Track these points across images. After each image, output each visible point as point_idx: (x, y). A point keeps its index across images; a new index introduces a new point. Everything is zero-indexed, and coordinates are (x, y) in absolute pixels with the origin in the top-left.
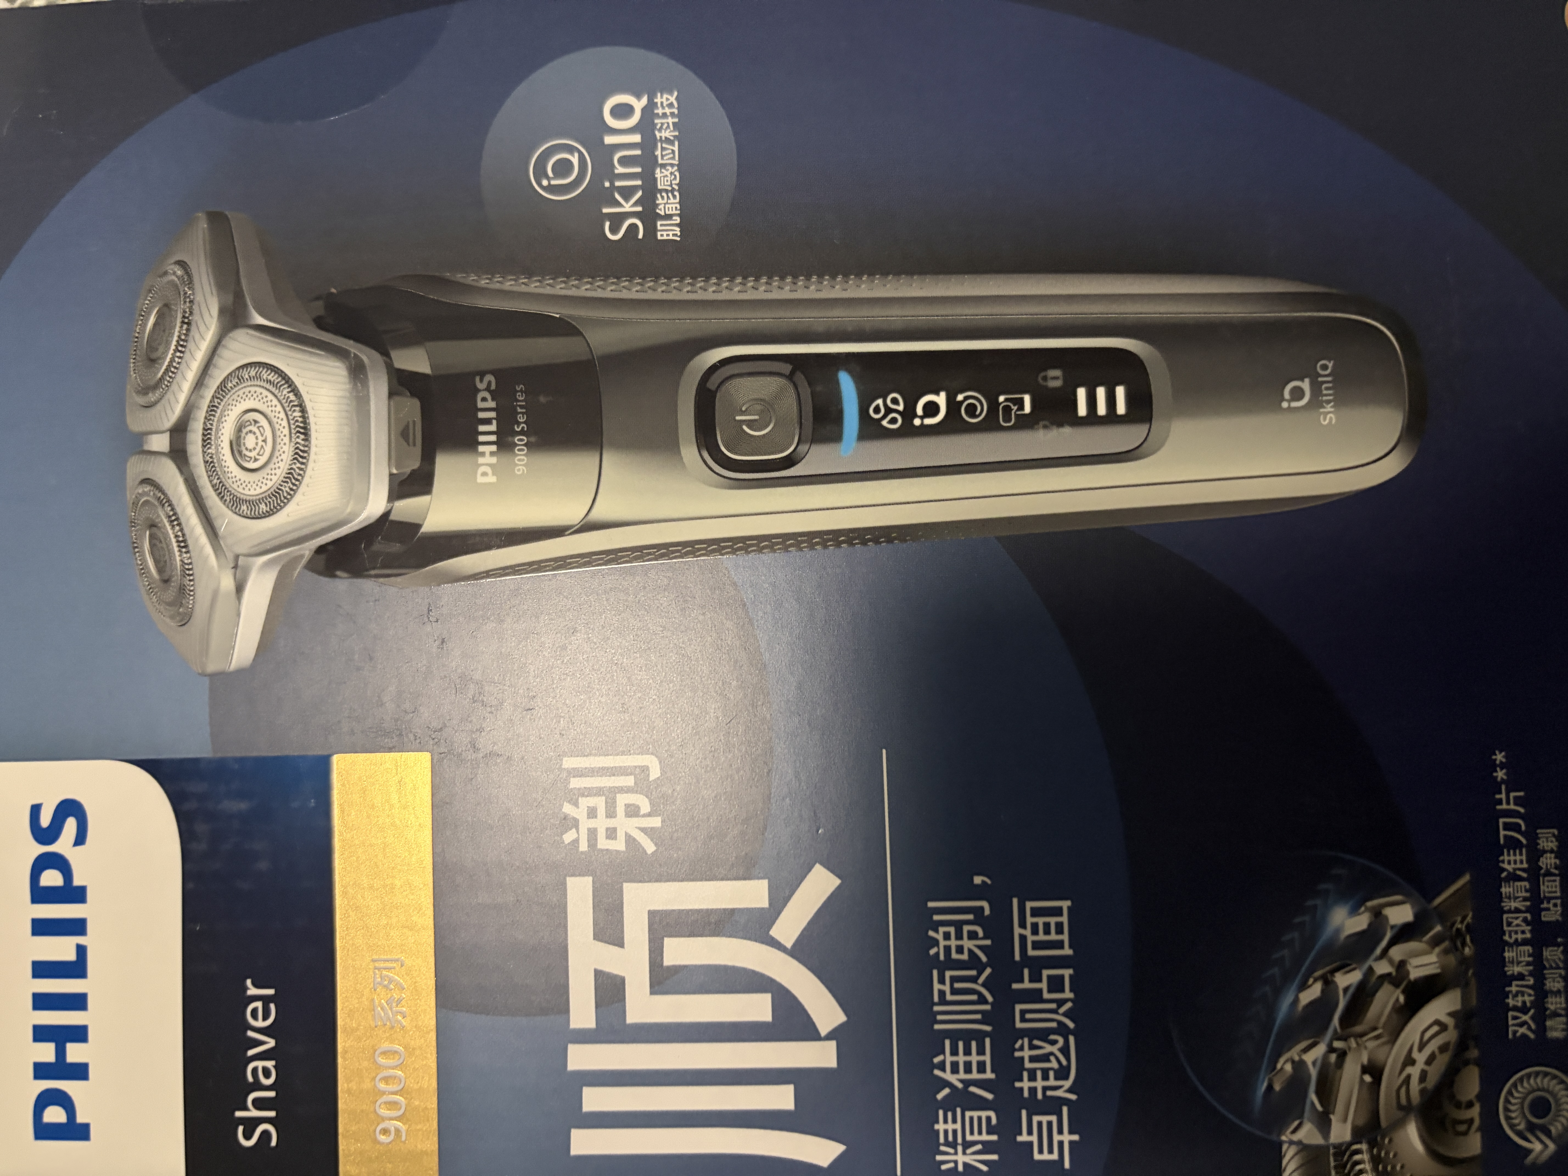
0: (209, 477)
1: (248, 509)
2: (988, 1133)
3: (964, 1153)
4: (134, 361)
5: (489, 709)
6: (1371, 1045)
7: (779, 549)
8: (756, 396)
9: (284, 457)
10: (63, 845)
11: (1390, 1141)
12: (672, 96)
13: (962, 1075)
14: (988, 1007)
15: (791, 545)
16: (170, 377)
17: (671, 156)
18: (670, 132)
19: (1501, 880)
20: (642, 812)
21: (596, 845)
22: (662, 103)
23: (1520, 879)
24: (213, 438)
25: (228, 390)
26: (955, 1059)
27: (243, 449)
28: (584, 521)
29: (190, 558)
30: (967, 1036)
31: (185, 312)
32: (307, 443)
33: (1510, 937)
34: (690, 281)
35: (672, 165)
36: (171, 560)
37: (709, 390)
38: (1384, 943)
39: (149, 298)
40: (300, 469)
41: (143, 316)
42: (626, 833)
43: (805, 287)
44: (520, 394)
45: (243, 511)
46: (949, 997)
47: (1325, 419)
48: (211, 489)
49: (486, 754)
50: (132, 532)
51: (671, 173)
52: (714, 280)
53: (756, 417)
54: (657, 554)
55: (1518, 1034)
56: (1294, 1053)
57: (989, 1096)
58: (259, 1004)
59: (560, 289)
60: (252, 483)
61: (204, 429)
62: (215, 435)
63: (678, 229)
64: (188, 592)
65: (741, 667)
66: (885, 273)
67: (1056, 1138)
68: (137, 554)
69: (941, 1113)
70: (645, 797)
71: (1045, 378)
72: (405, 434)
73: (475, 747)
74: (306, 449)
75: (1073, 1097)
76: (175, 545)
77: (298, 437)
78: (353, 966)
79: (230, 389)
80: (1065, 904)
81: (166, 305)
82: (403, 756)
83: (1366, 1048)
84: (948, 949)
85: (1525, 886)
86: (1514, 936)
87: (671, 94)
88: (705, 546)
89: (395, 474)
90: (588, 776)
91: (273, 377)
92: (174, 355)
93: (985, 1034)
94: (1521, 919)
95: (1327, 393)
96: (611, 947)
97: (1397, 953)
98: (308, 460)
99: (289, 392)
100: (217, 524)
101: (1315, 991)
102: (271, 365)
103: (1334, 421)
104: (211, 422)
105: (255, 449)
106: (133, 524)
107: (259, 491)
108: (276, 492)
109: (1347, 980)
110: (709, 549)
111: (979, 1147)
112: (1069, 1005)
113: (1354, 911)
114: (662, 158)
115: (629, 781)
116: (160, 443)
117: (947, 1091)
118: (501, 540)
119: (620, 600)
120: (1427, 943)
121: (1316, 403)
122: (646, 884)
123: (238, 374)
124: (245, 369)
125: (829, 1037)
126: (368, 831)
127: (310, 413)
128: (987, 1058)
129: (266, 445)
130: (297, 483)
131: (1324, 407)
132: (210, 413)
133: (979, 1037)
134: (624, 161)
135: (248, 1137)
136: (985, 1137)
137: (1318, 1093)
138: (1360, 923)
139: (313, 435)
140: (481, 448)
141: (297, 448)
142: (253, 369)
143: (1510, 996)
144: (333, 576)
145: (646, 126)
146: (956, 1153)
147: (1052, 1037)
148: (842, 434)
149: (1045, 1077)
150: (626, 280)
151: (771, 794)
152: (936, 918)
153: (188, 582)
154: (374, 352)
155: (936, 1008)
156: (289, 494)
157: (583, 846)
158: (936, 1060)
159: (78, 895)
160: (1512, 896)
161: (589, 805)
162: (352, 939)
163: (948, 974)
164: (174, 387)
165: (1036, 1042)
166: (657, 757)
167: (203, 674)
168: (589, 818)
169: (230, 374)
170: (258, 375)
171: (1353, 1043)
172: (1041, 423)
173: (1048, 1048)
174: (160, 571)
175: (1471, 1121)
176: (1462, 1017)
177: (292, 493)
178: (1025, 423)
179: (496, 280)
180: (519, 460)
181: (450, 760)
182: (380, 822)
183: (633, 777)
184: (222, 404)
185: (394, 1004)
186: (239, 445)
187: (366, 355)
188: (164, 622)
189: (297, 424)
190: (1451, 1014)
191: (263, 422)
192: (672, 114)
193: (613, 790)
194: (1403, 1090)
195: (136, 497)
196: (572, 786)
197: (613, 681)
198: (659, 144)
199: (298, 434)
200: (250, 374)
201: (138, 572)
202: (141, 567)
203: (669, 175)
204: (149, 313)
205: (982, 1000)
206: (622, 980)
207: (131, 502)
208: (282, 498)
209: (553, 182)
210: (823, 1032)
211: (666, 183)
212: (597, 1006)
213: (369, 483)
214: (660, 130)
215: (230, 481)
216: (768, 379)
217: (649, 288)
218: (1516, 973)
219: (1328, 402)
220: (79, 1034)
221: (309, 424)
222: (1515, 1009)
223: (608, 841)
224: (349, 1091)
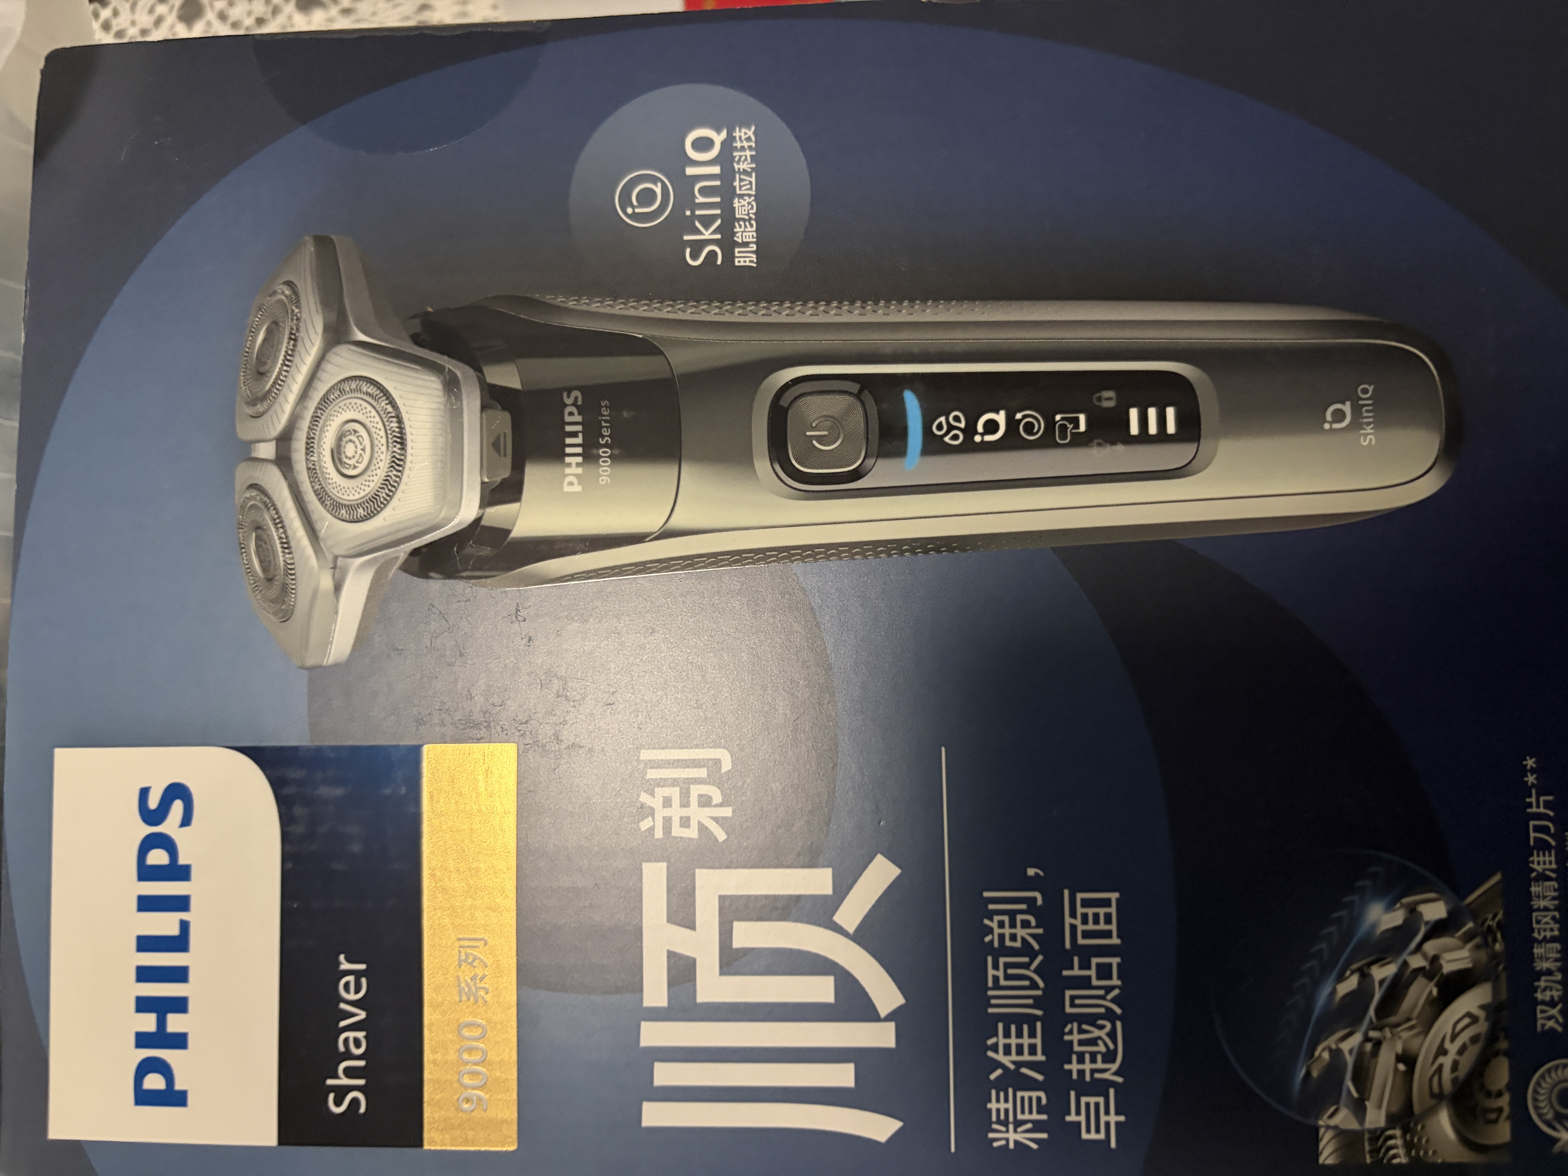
0: (311, 482)
1: (347, 513)
2: (1039, 1112)
3: (1015, 1131)
4: (244, 374)
5: (572, 703)
6: (1405, 1035)
7: (846, 557)
8: (825, 413)
9: (381, 464)
10: (170, 826)
11: (1423, 1128)
12: (750, 130)
13: (1014, 1057)
14: (1039, 993)
15: (857, 553)
16: (277, 389)
17: (749, 186)
18: (747, 164)
19: (1531, 880)
20: (714, 803)
21: (670, 833)
22: (740, 137)
23: (1549, 879)
24: (315, 446)
25: (330, 402)
26: (1007, 1041)
27: (343, 456)
28: (663, 528)
29: (292, 558)
30: (1019, 1020)
31: (292, 329)
32: (403, 452)
33: (1539, 933)
34: (765, 305)
35: (749, 196)
36: (275, 560)
37: (782, 407)
38: (1418, 938)
39: (259, 316)
40: (397, 476)
41: (253, 332)
42: (699, 822)
43: (873, 311)
44: (604, 409)
45: (342, 515)
46: (1003, 982)
47: (1365, 441)
48: (312, 494)
49: (569, 746)
50: (239, 533)
51: (749, 203)
52: (787, 304)
53: (826, 433)
54: (730, 560)
55: (1546, 1027)
56: (1331, 1042)
57: (1040, 1077)
58: (351, 978)
59: (643, 311)
60: (351, 489)
61: (308, 438)
62: (318, 444)
63: (754, 256)
64: (290, 590)
65: (808, 667)
66: (949, 299)
67: (1103, 1118)
68: (244, 554)
69: (994, 1092)
70: (716, 788)
71: (1099, 399)
72: (496, 445)
73: (558, 740)
74: (402, 457)
75: (1119, 1080)
76: (279, 546)
77: (395, 446)
78: (440, 945)
79: (332, 400)
80: (1114, 896)
81: (275, 323)
82: (490, 747)
83: (1400, 1038)
84: (1002, 937)
85: (1554, 886)
86: (1543, 934)
87: (749, 128)
88: (776, 553)
89: (487, 483)
90: (664, 768)
91: (372, 390)
92: (281, 369)
93: (1036, 1018)
94: (1549, 917)
95: (1367, 415)
96: (683, 929)
97: (1430, 947)
98: (404, 468)
99: (386, 404)
100: (318, 526)
101: (1351, 983)
102: (370, 379)
103: (1373, 443)
104: (314, 432)
105: (354, 457)
106: (240, 525)
107: (357, 496)
108: (373, 498)
109: (1383, 972)
110: (779, 556)
111: (1029, 1126)
112: (1116, 992)
113: (1390, 907)
114: (740, 189)
115: (703, 773)
116: (266, 450)
117: (999, 1072)
118: (586, 546)
119: (696, 603)
120: (1459, 938)
121: (1356, 425)
122: (717, 871)
123: (339, 388)
124: (346, 382)
125: (888, 1018)
126: (455, 818)
127: (407, 423)
128: (1038, 1041)
129: (365, 453)
130: (393, 489)
131: (1365, 429)
132: (314, 423)
133: (1031, 1020)
134: (704, 191)
135: (338, 1103)
136: (1035, 1116)
137: (1356, 1080)
138: (1395, 918)
139: (409, 444)
140: (568, 460)
141: (394, 457)
142: (354, 382)
143: (1539, 990)
144: (428, 577)
145: (726, 158)
146: (1007, 1131)
147: (1100, 1022)
148: (906, 450)
149: (1093, 1060)
150: (705, 304)
151: (835, 788)
152: (991, 907)
153: (290, 581)
154: (467, 367)
155: (990, 993)
156: (385, 499)
157: (659, 834)
158: (990, 1042)
159: (182, 873)
160: (1541, 895)
161: (665, 795)
162: (439, 919)
163: (1002, 960)
164: (281, 399)
165: (1085, 1027)
166: (728, 750)
167: (302, 668)
168: (664, 807)
169: (333, 387)
170: (358, 388)
171: (1387, 1033)
172: (1096, 441)
173: (1096, 1033)
174: (265, 570)
175: (1500, 1110)
176: (1492, 1010)
177: (388, 498)
178: (1080, 441)
179: (583, 302)
180: (603, 471)
181: (535, 751)
182: (468, 808)
183: (706, 769)
184: (325, 414)
185: (478, 981)
186: (339, 453)
187: (460, 370)
188: (267, 618)
189: (394, 434)
190: (1482, 1007)
191: (362, 432)
192: (750, 148)
193: (687, 781)
194: (1436, 1079)
195: (244, 501)
196: (648, 776)
197: (688, 678)
198: (737, 176)
199: (395, 444)
200: (351, 388)
201: (244, 571)
202: (247, 566)
203: (746, 205)
204: (258, 330)
205: (1034, 986)
206: (694, 961)
207: (239, 506)
208: (379, 503)
209: (637, 210)
210: (883, 1013)
211: (743, 212)
212: (670, 985)
213: (462, 491)
214: (738, 162)
215: (330, 487)
216: (837, 397)
217: (727, 311)
218: (1544, 969)
219: (1368, 424)
220: (180, 1005)
221: (405, 434)
222: (1543, 1003)
223: (683, 829)
224: (435, 1062)
